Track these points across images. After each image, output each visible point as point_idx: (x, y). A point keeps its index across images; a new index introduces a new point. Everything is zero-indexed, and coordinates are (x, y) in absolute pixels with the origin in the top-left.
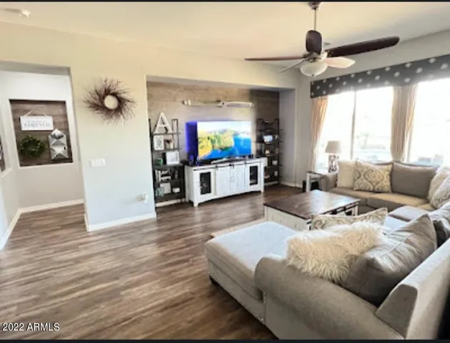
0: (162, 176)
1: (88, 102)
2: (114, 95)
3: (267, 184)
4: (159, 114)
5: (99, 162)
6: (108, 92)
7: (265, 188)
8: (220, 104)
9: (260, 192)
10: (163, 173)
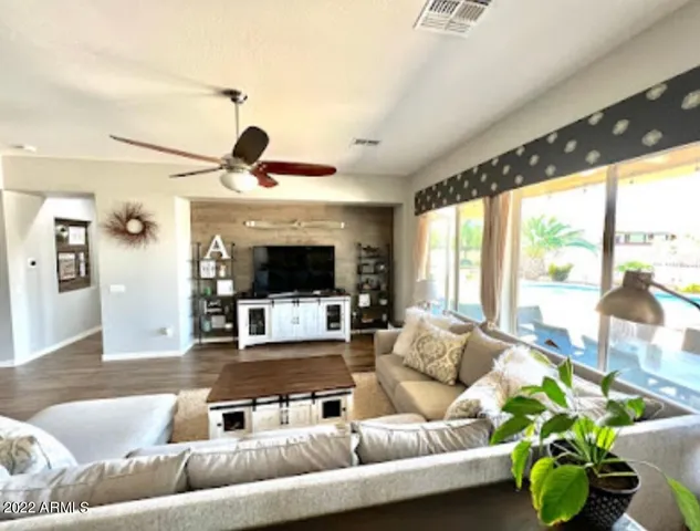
0: (208, 307)
1: (107, 226)
2: (138, 218)
3: (354, 332)
4: (213, 238)
5: (115, 288)
6: (131, 215)
7: (352, 337)
8: (295, 225)
9: (343, 341)
10: (212, 304)
